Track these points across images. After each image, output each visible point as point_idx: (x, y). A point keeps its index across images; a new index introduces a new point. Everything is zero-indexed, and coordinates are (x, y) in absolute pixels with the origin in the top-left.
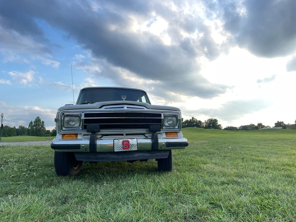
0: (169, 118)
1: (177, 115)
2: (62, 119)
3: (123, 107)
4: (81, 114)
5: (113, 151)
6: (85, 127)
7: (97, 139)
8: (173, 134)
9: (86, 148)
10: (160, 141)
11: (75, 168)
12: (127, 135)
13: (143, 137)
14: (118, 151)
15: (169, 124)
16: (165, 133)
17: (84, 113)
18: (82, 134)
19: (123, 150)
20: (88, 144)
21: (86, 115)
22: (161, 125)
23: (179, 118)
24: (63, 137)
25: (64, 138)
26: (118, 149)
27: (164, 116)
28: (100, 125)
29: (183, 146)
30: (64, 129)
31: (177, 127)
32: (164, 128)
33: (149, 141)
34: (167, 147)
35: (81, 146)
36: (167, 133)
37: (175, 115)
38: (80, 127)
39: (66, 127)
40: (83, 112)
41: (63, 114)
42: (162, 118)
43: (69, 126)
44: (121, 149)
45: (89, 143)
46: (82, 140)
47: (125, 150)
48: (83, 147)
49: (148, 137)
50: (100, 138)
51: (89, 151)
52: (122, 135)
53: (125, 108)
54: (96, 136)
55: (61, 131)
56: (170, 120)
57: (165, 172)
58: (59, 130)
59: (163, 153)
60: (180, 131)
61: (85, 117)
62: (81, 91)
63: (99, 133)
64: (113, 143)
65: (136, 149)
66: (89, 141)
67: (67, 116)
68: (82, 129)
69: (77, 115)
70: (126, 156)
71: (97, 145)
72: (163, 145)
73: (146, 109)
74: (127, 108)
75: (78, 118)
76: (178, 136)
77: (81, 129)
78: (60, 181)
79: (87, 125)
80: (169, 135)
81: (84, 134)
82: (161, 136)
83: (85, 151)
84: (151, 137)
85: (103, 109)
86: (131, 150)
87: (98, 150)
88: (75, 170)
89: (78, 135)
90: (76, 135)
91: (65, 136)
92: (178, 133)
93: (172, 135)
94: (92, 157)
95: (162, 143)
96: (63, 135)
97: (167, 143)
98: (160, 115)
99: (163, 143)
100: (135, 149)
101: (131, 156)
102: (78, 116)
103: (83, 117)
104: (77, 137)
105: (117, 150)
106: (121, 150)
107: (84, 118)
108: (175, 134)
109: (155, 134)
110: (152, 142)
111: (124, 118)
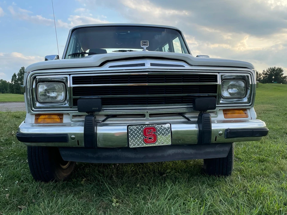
0: (232, 83)
1: (248, 76)
2: (34, 87)
3: (143, 65)
4: (66, 78)
5: (127, 146)
6: (74, 103)
7: (98, 124)
8: (237, 111)
9: (78, 141)
10: (215, 127)
11: (65, 167)
12: (151, 115)
13: (181, 119)
14: (136, 146)
15: (230, 94)
16: (222, 112)
17: (72, 76)
18: (71, 115)
19: (145, 145)
20: (81, 134)
21: (76, 80)
22: (215, 97)
23: (251, 83)
24: (37, 119)
25: (39, 120)
26: (136, 143)
27: (222, 80)
28: (102, 98)
29: (257, 135)
30: (38, 105)
31: (246, 100)
32: (221, 102)
33: (193, 127)
34: (227, 138)
35: (69, 137)
36: (226, 111)
37: (244, 76)
38: (66, 101)
39: (42, 101)
40: (70, 75)
41: (35, 78)
42: (218, 83)
43: (47, 100)
44: (141, 143)
45: (83, 132)
46: (70, 125)
47: (148, 145)
48: (73, 139)
49: (192, 120)
50: (104, 121)
51: (83, 145)
52: (143, 115)
53: (148, 65)
54: (95, 118)
55: (33, 109)
56: (233, 86)
57: (219, 177)
58: (30, 108)
59: (218, 149)
60: (252, 107)
61: (73, 84)
62: (71, 32)
63: (102, 113)
64: (126, 131)
65: (170, 143)
66: (83, 128)
67: (43, 81)
68: (70, 105)
69: (60, 80)
70: (150, 155)
71: (98, 135)
72: (220, 135)
73: (187, 67)
74: (152, 65)
75: (61, 85)
76: (247, 117)
77: (67, 105)
78: (38, 193)
79: (78, 99)
80: (229, 115)
81: (74, 114)
82: (216, 117)
83: (77, 146)
84: (196, 119)
85: (106, 68)
86: (161, 144)
87: (99, 145)
88: (65, 169)
89: (64, 116)
90: (61, 116)
91: (42, 117)
92: (248, 111)
93: (236, 115)
94: (90, 155)
95: (217, 131)
96: (37, 116)
97: (227, 130)
98: (214, 78)
99: (220, 130)
100: (168, 142)
101: (159, 154)
102: (62, 80)
103: (70, 84)
104: (61, 119)
105: (134, 145)
106: (141, 146)
107: (72, 86)
108: (241, 112)
109: (205, 115)
110: (199, 130)
111: (147, 84)
